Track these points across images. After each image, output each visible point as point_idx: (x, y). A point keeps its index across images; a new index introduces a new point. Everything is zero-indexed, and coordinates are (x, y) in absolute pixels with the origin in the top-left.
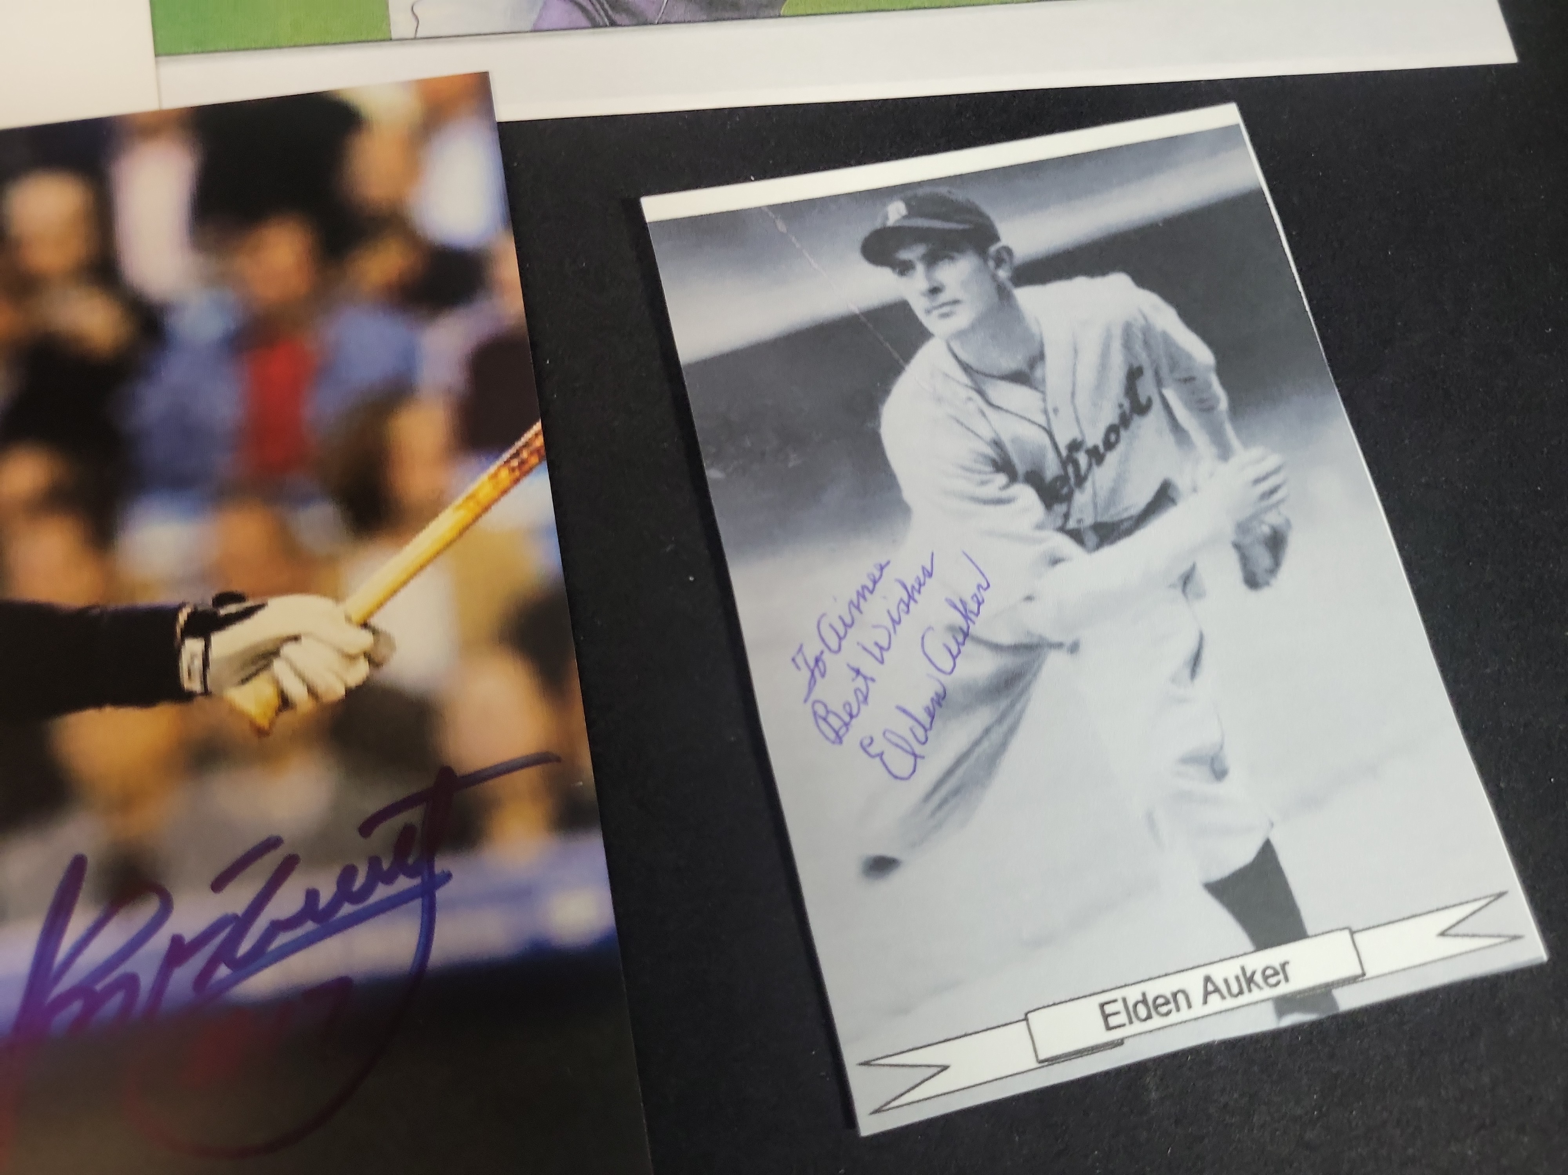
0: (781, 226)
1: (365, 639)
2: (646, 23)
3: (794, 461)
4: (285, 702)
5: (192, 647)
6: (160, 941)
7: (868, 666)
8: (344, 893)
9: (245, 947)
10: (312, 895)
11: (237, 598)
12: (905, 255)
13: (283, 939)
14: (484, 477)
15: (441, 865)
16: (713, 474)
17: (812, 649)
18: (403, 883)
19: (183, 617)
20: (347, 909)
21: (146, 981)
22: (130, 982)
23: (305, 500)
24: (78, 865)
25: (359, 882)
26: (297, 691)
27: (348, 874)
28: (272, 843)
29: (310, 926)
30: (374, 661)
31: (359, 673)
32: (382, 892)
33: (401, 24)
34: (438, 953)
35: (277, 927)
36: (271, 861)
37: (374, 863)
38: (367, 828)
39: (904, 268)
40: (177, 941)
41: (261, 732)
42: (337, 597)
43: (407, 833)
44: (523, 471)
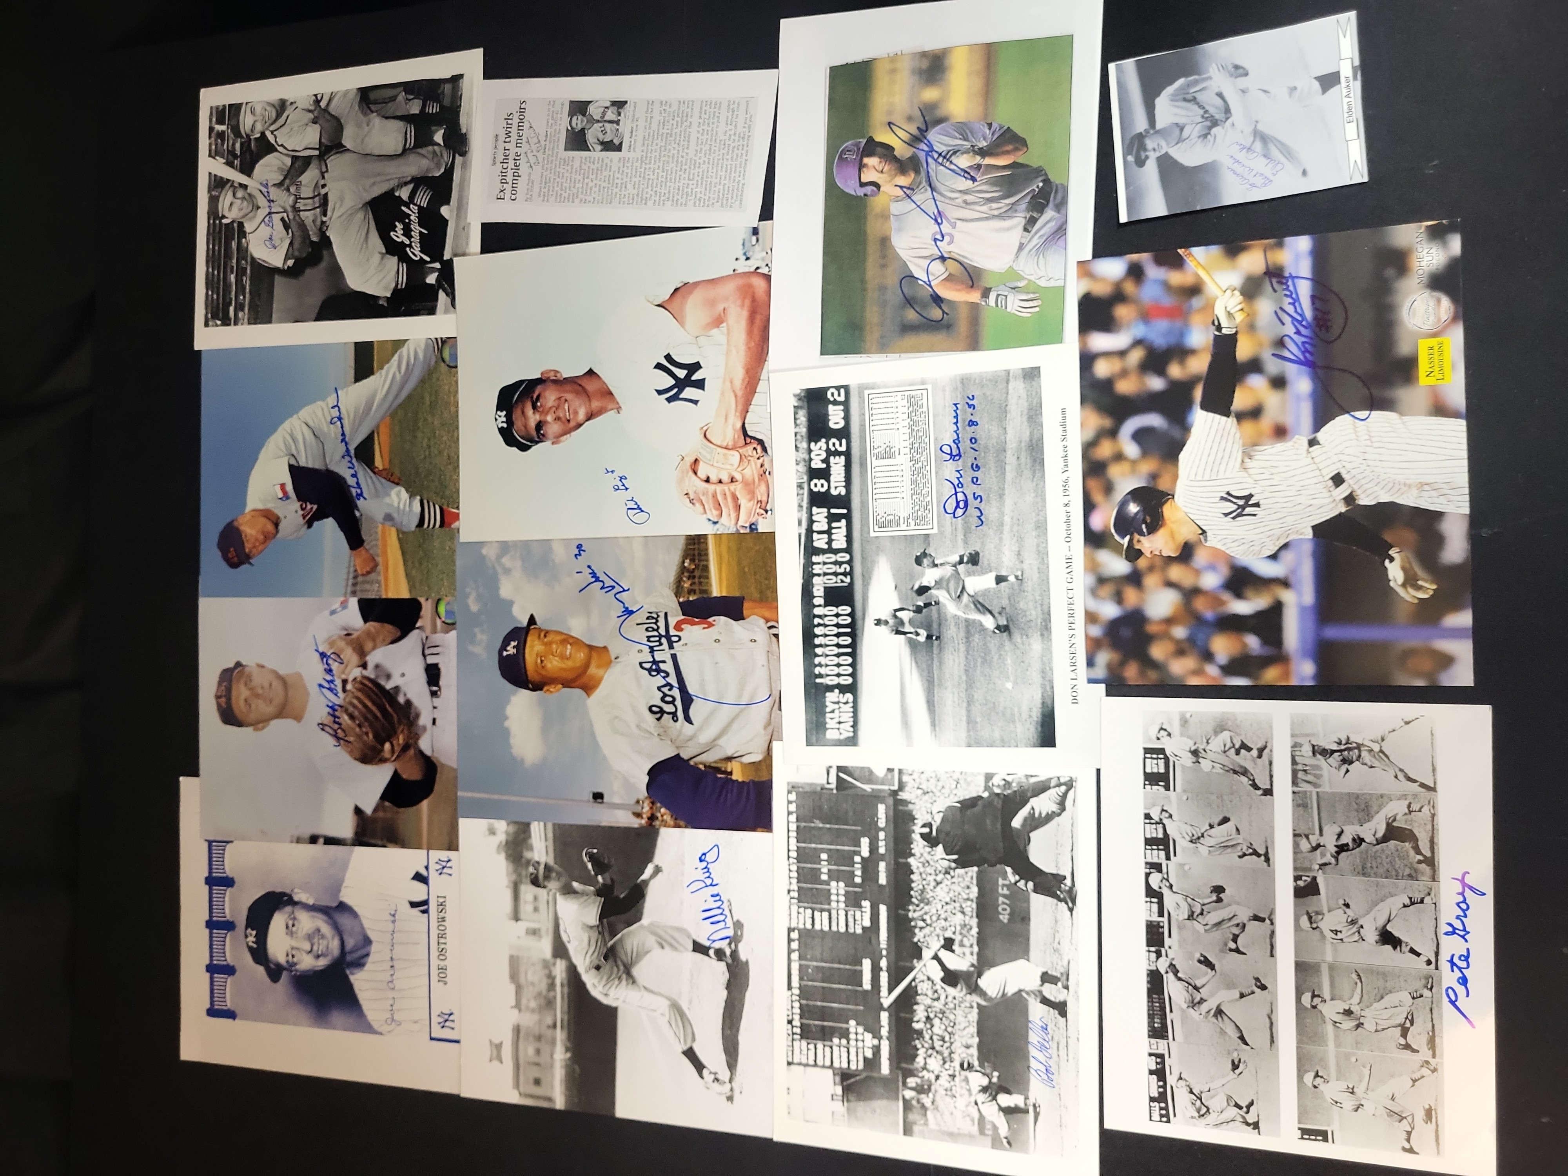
0: (1132, 188)
1: (1229, 292)
2: (1066, 222)
3: (1197, 188)
4: (1242, 310)
5: (1224, 331)
6: (1295, 337)
7: (1254, 173)
8: (1290, 296)
9: (1299, 318)
10: (1290, 303)
11: (1214, 321)
12: (1143, 157)
13: (1299, 310)
14: (1191, 263)
15: (1287, 275)
16: (1198, 208)
17: (1248, 186)
18: (1290, 283)
19: (1217, 333)
20: (1294, 296)
21: (1304, 339)
22: (1303, 343)
23: (1190, 306)
24: (1273, 355)
25: (1288, 293)
26: (1240, 307)
27: (1286, 295)
28: (1276, 312)
29: (1297, 304)
30: (1235, 289)
31: (1237, 293)
32: (1291, 288)
33: (1060, 283)
34: (1309, 275)
35: (1296, 311)
36: (1280, 313)
37: (1284, 290)
38: (1275, 291)
39: (1147, 157)
40: (1296, 333)
41: (1248, 315)
42: (1217, 298)
43: (1278, 282)
44: (1190, 254)
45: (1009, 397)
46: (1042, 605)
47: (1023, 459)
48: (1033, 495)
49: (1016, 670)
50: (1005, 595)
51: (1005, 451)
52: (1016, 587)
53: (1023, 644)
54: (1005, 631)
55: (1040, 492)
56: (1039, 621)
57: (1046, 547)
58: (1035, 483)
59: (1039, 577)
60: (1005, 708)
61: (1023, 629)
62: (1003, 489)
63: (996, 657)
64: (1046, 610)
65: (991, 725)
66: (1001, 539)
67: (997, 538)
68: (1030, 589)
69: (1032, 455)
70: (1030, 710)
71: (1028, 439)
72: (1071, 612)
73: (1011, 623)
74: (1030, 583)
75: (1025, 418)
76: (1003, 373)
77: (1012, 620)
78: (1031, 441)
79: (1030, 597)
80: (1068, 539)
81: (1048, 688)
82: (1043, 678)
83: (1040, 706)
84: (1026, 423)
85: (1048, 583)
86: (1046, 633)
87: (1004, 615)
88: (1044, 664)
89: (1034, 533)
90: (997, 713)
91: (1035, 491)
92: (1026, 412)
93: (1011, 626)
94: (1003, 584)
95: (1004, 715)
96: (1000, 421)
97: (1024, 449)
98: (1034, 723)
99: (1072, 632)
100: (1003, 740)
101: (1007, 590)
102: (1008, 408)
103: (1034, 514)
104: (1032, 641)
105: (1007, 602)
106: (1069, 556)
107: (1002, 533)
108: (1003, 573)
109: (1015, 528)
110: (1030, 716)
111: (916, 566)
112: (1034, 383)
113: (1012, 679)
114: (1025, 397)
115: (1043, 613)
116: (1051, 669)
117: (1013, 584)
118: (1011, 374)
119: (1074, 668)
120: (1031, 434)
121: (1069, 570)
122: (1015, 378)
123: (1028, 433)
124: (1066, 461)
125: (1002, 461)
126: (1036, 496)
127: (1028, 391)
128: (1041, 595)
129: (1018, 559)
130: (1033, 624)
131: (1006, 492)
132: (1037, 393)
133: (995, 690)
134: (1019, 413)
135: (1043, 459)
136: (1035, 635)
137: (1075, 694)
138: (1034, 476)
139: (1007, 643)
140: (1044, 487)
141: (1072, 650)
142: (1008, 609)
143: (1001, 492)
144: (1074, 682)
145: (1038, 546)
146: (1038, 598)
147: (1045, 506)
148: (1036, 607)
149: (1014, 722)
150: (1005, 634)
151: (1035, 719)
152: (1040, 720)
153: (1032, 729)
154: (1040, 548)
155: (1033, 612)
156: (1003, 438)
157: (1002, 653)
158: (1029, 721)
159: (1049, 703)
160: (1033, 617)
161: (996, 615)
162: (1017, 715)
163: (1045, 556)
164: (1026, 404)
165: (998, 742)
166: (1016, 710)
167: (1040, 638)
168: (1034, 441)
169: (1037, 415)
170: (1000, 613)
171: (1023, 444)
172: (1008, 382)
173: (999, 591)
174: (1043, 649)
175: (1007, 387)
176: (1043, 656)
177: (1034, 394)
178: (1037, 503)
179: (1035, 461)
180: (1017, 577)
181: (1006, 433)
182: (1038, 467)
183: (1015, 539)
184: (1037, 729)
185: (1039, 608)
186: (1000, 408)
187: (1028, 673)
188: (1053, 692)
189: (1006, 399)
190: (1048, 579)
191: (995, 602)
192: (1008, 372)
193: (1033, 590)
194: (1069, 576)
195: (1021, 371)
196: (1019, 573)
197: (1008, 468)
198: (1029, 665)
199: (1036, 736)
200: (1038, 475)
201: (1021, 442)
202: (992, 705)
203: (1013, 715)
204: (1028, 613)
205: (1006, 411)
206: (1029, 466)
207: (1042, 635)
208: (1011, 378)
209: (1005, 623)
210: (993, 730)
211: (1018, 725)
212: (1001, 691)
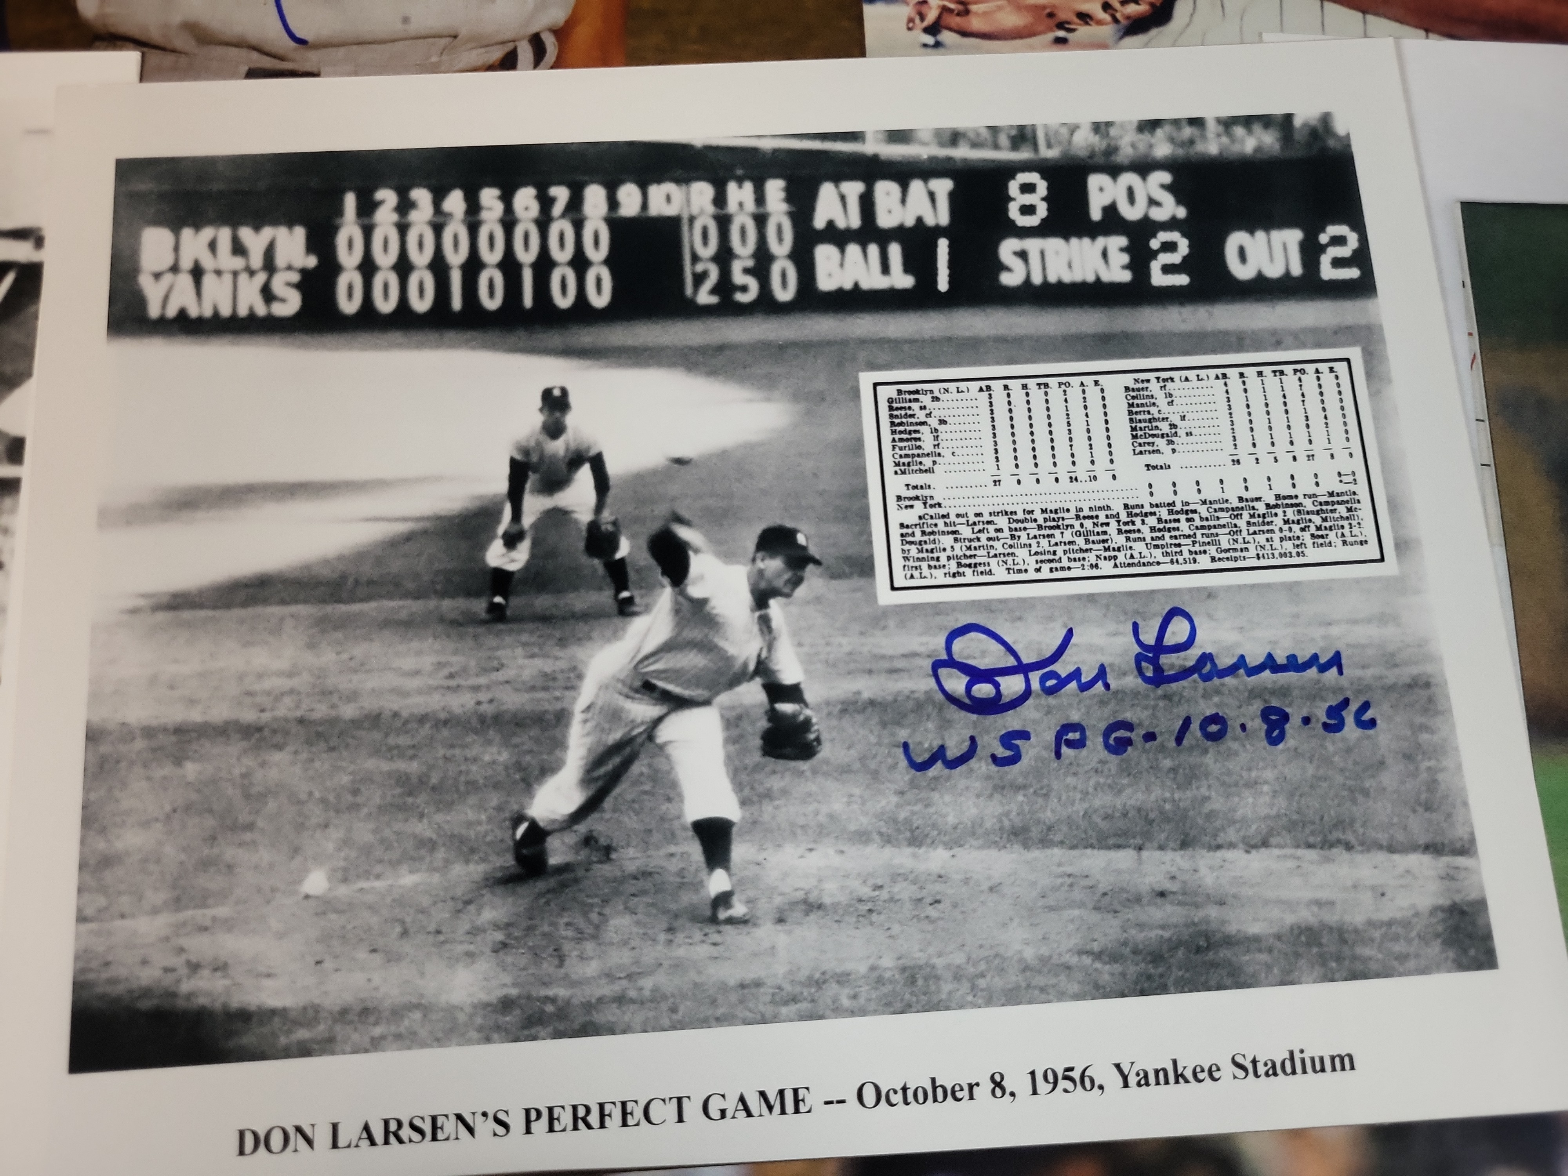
45: (1380, 857)
46: (620, 1000)
47: (1160, 913)
48: (1029, 954)
49: (372, 908)
50: (657, 858)
51: (1184, 845)
52: (687, 898)
53: (475, 932)
54: (520, 858)
55: (1040, 980)
56: (561, 992)
57: (838, 1011)
58: (1074, 960)
59: (724, 987)
60: (230, 867)
61: (530, 929)
62: (1045, 842)
63: (422, 828)
64: (600, 1017)
65: (168, 818)
66: (862, 837)
67: (865, 821)
68: (681, 952)
69: (1175, 945)
70: (221, 967)
71: (1232, 929)
72: (594, 1118)
73: (552, 882)
74: (703, 951)
75: (1307, 916)
76: (1461, 832)
77: (564, 885)
78: (1229, 941)
79: (650, 953)
80: (869, 1095)
81: (302, 1034)
82: (344, 1012)
83: (236, 1001)
84: (1290, 919)
85: (704, 1023)
86: (511, 1019)
87: (584, 854)
88: (398, 1013)
89: (888, 962)
90: (212, 839)
91: (1044, 960)
92: (1331, 918)
93: (540, 885)
94: (695, 850)
95: (205, 864)
96: (1292, 826)
97: (1198, 915)
98: (168, 980)
99: (517, 1122)
100: (107, 862)
101: (673, 866)
102: (1338, 852)
103: (959, 958)
104: (485, 965)
105: (631, 867)
106: (811, 1100)
107: (887, 840)
108: (739, 851)
109: (904, 891)
110: (194, 967)
111: (758, 528)
112: (1435, 949)
113: (344, 891)
114: (1385, 915)
115: (589, 1007)
116: (376, 1045)
117: (698, 885)
118: (1460, 861)
119: (378, 1134)
120: (1253, 942)
121: (754, 1102)
122: (1449, 876)
123: (1254, 929)
124: (1161, 1076)
125: (1147, 836)
126: (1026, 968)
127: (1406, 924)
128: (657, 997)
129: (793, 904)
130: (548, 967)
131: (1036, 854)
132: (1402, 958)
133: (300, 827)
134: (1324, 895)
135: (1162, 989)
136: (507, 979)
137: (276, 1140)
138: (1098, 956)
139: (477, 870)
140: (1062, 996)
141: (450, 1126)
142: (605, 869)
143: (1035, 832)
144: (323, 1138)
145: (843, 979)
146: (647, 983)
147: (989, 1002)
148: (610, 976)
149: (177, 903)
150: (508, 861)
151: (185, 987)
152: (181, 1003)
153: (147, 976)
154: (833, 988)
155: (592, 969)
156: (1231, 834)
157: (441, 854)
158: (178, 961)
159: (247, 1040)
160: (578, 969)
161: (582, 828)
162: (202, 915)
163: (803, 1006)
164: (1357, 918)
165: (101, 845)
166: (223, 911)
167: (493, 997)
168: (1225, 953)
169: (1323, 959)
170: (588, 841)
171: (1213, 912)
172: (1434, 848)
173: (672, 837)
174: (452, 1009)
175: (1413, 848)
176: (425, 1009)
177: (1399, 947)
178: (1001, 971)
179: (1156, 957)
180: (723, 900)
181: (1252, 845)
182: (1132, 970)
183: (865, 891)
184: (147, 993)
185: (607, 990)
186: (1339, 824)
187: (362, 954)
188: (286, 1053)
189: (1370, 846)
190: (720, 1021)
191: (631, 821)
192: (1466, 848)
193: (678, 966)
194: (731, 1104)
195: (1473, 896)
196: (738, 909)
197: (1124, 858)
198: (392, 958)
199: (119, 989)
200: (1106, 972)
201: (1222, 903)
202: (244, 818)
203: (203, 900)
204: (589, 947)
205: (1327, 844)
206: (1139, 936)
207: (506, 1004)
208: (1446, 860)
209: (554, 860)
210: (146, 824)
211: (162, 923)
212: (296, 851)
